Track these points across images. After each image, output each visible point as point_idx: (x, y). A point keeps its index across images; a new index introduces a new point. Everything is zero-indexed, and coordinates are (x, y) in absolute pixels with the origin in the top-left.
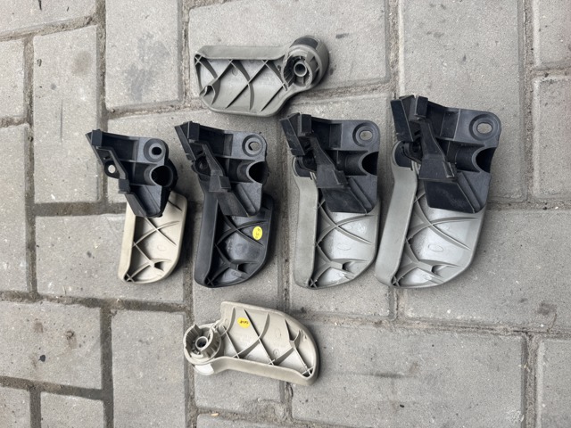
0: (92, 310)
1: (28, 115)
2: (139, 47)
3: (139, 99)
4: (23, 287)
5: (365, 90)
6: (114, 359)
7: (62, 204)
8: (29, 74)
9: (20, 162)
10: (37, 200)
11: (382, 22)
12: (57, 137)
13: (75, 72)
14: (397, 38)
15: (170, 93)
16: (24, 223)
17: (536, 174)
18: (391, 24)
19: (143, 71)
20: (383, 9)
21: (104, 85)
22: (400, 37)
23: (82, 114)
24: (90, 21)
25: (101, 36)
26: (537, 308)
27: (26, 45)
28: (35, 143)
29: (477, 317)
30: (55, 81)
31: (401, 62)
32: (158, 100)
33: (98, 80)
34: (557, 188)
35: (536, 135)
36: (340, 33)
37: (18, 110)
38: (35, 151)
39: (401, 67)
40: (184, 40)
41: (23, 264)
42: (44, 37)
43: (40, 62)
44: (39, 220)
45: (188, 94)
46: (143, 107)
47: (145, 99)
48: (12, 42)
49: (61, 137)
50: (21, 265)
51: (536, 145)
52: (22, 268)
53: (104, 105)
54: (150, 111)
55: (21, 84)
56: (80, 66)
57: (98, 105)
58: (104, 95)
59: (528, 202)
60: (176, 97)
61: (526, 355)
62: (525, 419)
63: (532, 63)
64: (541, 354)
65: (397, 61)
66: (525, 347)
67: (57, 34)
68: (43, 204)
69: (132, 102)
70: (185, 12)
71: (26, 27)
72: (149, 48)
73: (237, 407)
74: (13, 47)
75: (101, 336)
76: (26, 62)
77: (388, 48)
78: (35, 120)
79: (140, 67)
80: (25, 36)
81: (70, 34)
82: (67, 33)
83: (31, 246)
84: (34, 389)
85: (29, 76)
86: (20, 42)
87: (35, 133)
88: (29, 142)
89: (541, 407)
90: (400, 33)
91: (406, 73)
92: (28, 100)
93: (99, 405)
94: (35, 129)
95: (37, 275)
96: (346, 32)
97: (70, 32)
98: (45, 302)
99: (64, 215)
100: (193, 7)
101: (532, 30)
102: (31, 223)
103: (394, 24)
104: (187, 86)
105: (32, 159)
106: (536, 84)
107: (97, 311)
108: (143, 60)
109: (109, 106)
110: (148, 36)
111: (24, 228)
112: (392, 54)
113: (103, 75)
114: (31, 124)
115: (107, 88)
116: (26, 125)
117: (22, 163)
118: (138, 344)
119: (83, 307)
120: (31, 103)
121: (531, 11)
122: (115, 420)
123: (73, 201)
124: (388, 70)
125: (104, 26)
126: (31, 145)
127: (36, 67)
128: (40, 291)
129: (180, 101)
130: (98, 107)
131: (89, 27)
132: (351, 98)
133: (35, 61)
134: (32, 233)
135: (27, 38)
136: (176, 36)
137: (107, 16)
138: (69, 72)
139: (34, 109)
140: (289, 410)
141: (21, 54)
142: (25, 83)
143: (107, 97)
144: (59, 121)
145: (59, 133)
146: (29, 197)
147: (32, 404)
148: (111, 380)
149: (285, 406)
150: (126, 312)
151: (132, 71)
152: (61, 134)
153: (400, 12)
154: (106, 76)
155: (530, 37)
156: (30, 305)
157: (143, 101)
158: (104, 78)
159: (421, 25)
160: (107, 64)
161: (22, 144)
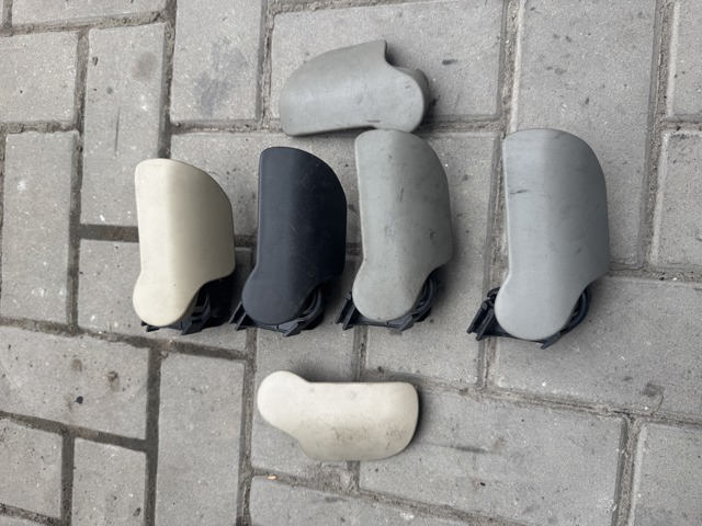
0: (140, 350)
1: (78, 120)
2: (213, 54)
3: (210, 114)
4: (61, 317)
5: (471, 127)
6: (161, 407)
7: (112, 227)
8: (82, 72)
9: (66, 175)
10: (83, 221)
11: (497, 50)
12: (111, 149)
13: (136, 76)
14: (513, 70)
15: (246, 111)
16: (66, 246)
17: (656, 239)
18: (507, 53)
19: (216, 82)
20: (499, 35)
21: (169, 93)
22: (516, 70)
23: (142, 125)
24: (157, 17)
25: (170, 36)
26: (642, 388)
27: (80, 38)
28: (85, 155)
29: (575, 394)
30: (113, 84)
31: (515, 98)
32: (231, 117)
33: (162, 88)
34: (678, 257)
35: (660, 196)
36: (448, 58)
37: (67, 114)
38: (85, 164)
39: (514, 104)
40: (266, 50)
41: (63, 292)
42: (103, 32)
43: (96, 60)
44: (84, 243)
45: (267, 113)
46: (214, 124)
47: (216, 114)
48: (64, 33)
49: (116, 150)
50: (61, 293)
51: (659, 207)
52: (62, 296)
53: (168, 117)
54: (221, 129)
55: (71, 83)
56: (143, 69)
57: (161, 116)
58: (169, 106)
59: (643, 269)
60: (253, 116)
61: (625, 439)
62: (618, 509)
63: (663, 113)
64: (642, 438)
65: (510, 97)
66: (625, 430)
67: (118, 29)
68: (91, 226)
69: (200, 117)
70: (270, 16)
71: (81, 17)
72: (225, 55)
73: (298, 471)
74: (65, 40)
75: (149, 380)
76: (79, 59)
77: (501, 81)
78: (86, 128)
79: (213, 77)
80: (79, 27)
81: (133, 31)
82: (130, 29)
83: (74, 273)
84: (68, 434)
85: (82, 75)
86: (73, 34)
87: (85, 143)
88: (78, 152)
89: (637, 497)
90: (516, 64)
91: (519, 112)
92: (79, 103)
93: (140, 458)
94: (86, 137)
95: (79, 306)
96: (455, 58)
97: (134, 29)
98: (86, 337)
99: (114, 240)
100: (280, 12)
101: (667, 76)
102: (75, 246)
103: (510, 54)
104: (267, 104)
105: (80, 172)
106: (666, 137)
107: (146, 352)
108: (217, 69)
109: (174, 119)
110: (224, 41)
111: (66, 251)
112: (506, 88)
113: (169, 82)
114: (81, 132)
115: (172, 98)
116: (75, 132)
117: (69, 176)
118: (190, 392)
119: (129, 347)
120: (83, 107)
121: (668, 54)
122: (158, 475)
123: (126, 225)
124: (499, 106)
125: (173, 25)
126: (80, 155)
127: (90, 66)
128: (81, 324)
129: (257, 121)
130: (161, 119)
131: (157, 24)
132: (454, 134)
133: (90, 59)
134: (75, 257)
135: (83, 31)
136: (257, 45)
137: (178, 13)
138: (129, 76)
139: (86, 115)
140: (356, 479)
141: (74, 49)
142: (77, 83)
143: (172, 108)
144: (115, 132)
145: (113, 144)
146: (75, 215)
147: (64, 451)
148: (157, 431)
149: (352, 474)
150: (179, 356)
151: (203, 81)
152: (116, 147)
153: (518, 40)
154: (173, 84)
155: (664, 84)
156: (69, 340)
157: (214, 117)
158: (170, 85)
159: (542, 58)
160: (174, 70)
161: (69, 155)
